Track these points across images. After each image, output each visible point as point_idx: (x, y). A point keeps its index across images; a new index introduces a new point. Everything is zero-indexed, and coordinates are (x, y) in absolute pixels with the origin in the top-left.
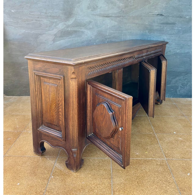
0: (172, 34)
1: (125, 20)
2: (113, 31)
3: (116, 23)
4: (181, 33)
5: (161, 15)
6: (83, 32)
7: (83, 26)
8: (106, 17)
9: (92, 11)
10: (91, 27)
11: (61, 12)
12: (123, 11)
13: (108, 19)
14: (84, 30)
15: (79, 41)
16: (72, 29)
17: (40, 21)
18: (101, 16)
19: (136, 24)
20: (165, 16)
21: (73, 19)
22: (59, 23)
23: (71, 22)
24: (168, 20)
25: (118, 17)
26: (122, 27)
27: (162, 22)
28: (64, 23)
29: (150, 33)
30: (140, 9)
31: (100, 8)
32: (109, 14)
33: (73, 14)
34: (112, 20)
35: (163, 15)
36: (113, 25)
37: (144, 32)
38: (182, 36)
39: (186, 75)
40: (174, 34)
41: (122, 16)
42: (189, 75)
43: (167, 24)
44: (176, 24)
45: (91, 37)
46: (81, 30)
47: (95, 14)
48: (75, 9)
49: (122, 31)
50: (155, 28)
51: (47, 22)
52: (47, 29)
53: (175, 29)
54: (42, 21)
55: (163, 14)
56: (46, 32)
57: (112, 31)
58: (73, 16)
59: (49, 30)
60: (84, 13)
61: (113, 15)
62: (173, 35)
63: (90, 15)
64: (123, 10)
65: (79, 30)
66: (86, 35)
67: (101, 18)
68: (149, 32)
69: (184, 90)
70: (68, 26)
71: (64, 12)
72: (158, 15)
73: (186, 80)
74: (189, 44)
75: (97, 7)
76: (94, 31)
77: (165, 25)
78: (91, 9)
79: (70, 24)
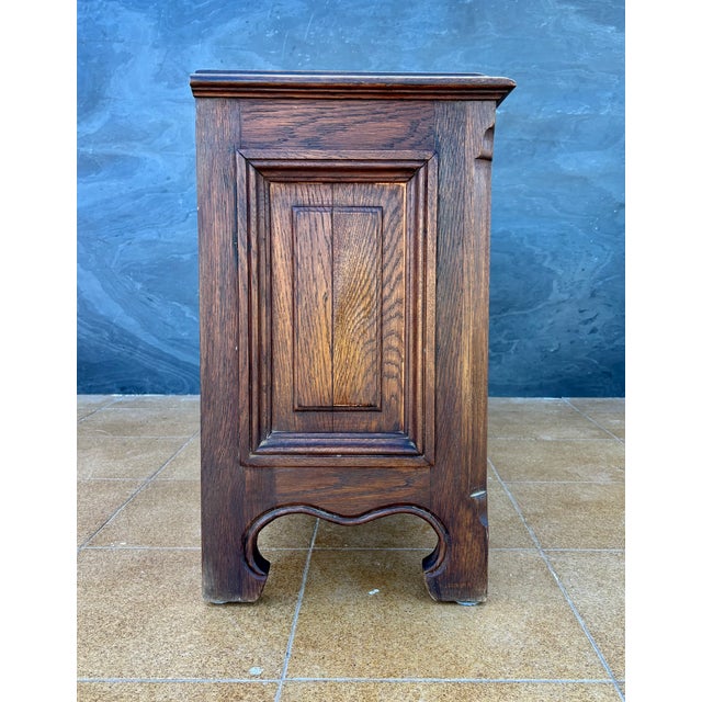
6: (137, 160)
7: (140, 140)
9: (170, 87)
10: (168, 141)
14: (142, 154)
15: (123, 192)
16: (98, 151)
21: (106, 116)
23: (95, 124)
33: (103, 99)
45: (168, 179)
46: (131, 154)
48: (112, 83)
58: (103, 104)
60: (144, 94)
63: (165, 103)
65: (125, 153)
66: (150, 170)
69: (497, 367)
70: (87, 140)
73: (505, 332)
74: (507, 206)
76: (179, 156)
78: (166, 83)
79: (92, 131)
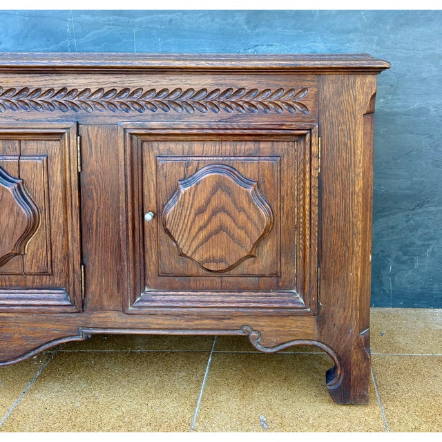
0: (349, 32)
4: (388, 27)
29: (255, 27)
37: (230, 21)
38: (392, 37)
39: (420, 211)
40: (356, 30)
42: (432, 209)
62: (351, 36)
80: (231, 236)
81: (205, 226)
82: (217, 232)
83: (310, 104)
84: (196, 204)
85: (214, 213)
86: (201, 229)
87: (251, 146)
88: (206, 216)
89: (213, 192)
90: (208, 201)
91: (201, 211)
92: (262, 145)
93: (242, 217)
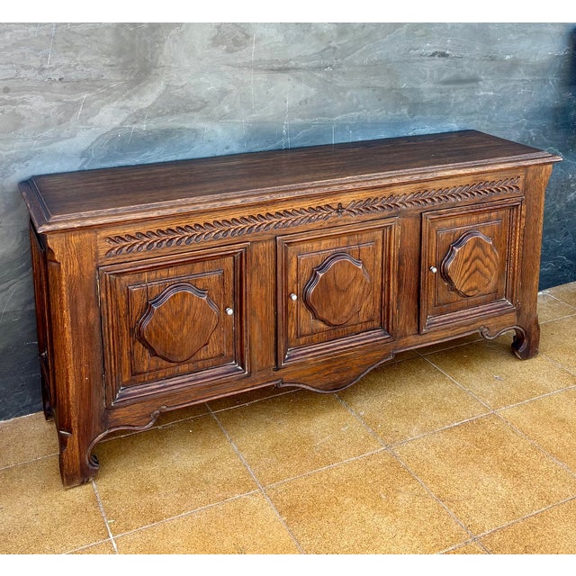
0: (472, 114)
1: (340, 77)
2: (304, 118)
3: (313, 91)
4: (494, 108)
5: (443, 55)
7: (197, 110)
8: (280, 70)
9: (229, 51)
10: (227, 109)
11: (108, 61)
12: (335, 48)
13: (286, 76)
14: (201, 125)
16: (154, 127)
17: (13, 103)
18: (261, 69)
19: (375, 89)
20: (452, 58)
21: (160, 88)
22: (103, 105)
23: (149, 97)
24: (460, 70)
25: (320, 68)
26: (330, 101)
27: (445, 77)
28: (122, 104)
29: (414, 116)
30: (385, 40)
31: (258, 40)
32: (287, 62)
33: (155, 67)
34: (298, 79)
35: (447, 55)
36: (303, 96)
37: (398, 113)
40: (475, 111)
41: (331, 66)
43: (458, 81)
44: (481, 80)
45: (227, 148)
46: (187, 126)
47: (240, 61)
48: (166, 49)
49: (333, 116)
50: (427, 97)
51: (47, 105)
52: (47, 133)
53: (478, 97)
54: (23, 103)
55: (448, 52)
56: (45, 149)
57: (300, 120)
58: (156, 74)
59: (58, 138)
60: (201, 59)
61: (303, 64)
63: (223, 68)
64: (333, 44)
66: (209, 141)
67: (262, 77)
68: (409, 113)
70: (139, 116)
71: (121, 60)
72: (433, 55)
75: (248, 37)
76: (237, 123)
77: (452, 86)
78: (225, 47)
79: (145, 105)
80: (482, 273)
81: (468, 270)
82: (474, 272)
83: (520, 186)
84: (464, 258)
85: (473, 261)
86: (466, 272)
87: (487, 215)
88: (469, 264)
89: (473, 248)
90: (470, 254)
91: (466, 261)
92: (492, 214)
93: (487, 260)
